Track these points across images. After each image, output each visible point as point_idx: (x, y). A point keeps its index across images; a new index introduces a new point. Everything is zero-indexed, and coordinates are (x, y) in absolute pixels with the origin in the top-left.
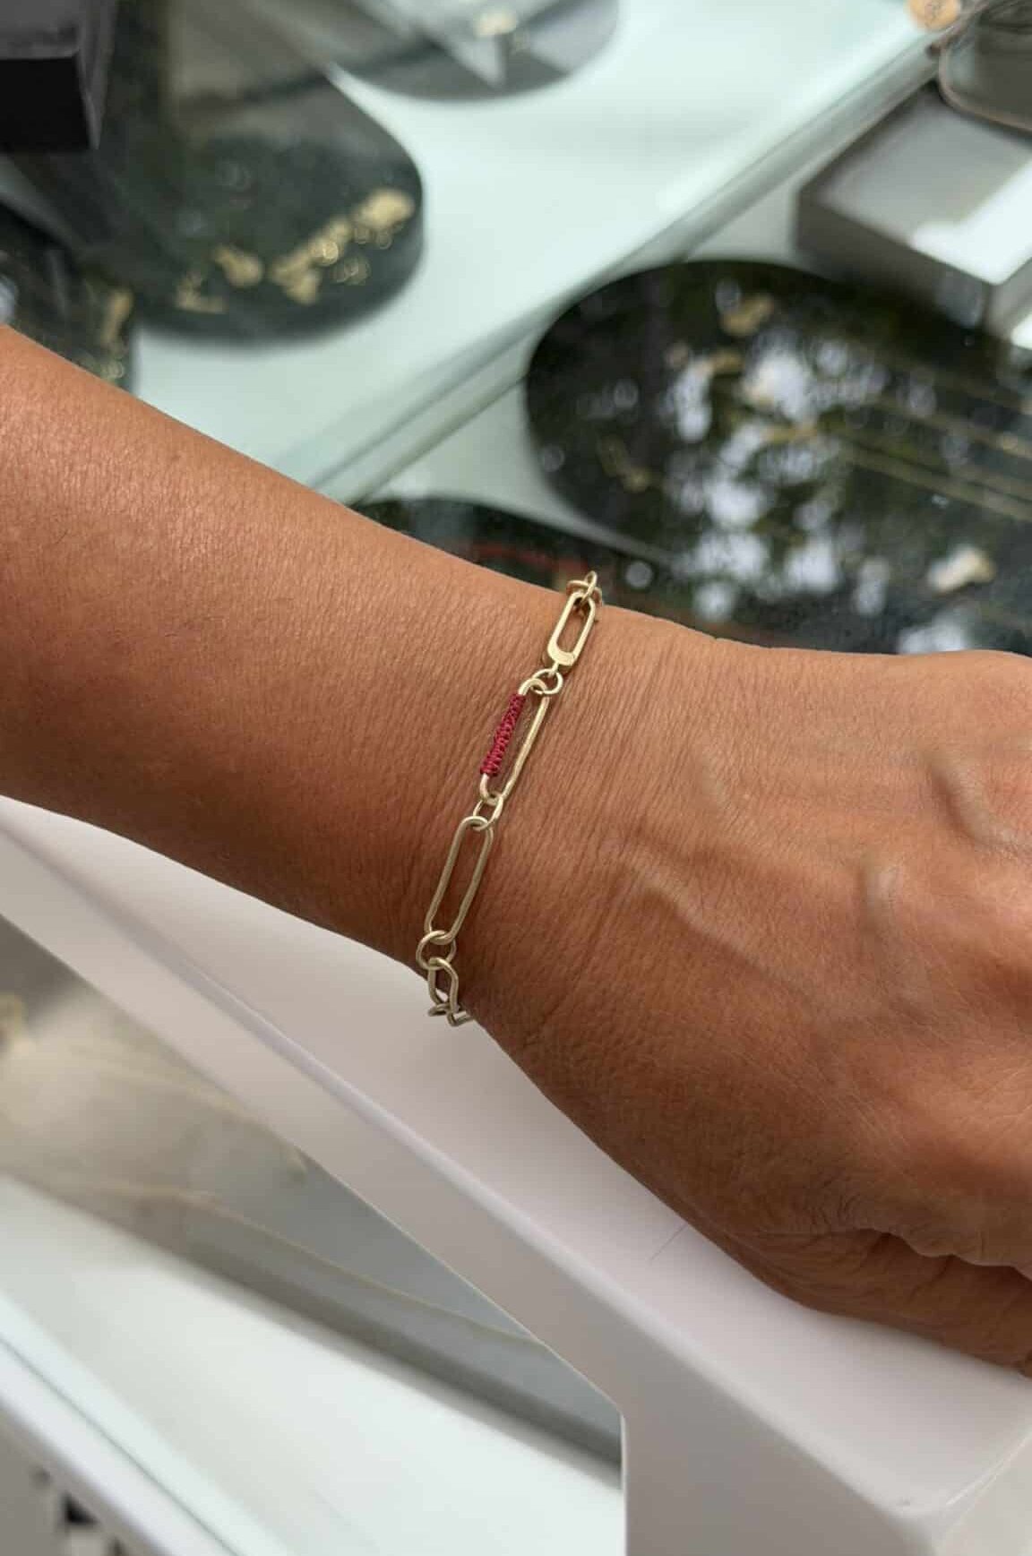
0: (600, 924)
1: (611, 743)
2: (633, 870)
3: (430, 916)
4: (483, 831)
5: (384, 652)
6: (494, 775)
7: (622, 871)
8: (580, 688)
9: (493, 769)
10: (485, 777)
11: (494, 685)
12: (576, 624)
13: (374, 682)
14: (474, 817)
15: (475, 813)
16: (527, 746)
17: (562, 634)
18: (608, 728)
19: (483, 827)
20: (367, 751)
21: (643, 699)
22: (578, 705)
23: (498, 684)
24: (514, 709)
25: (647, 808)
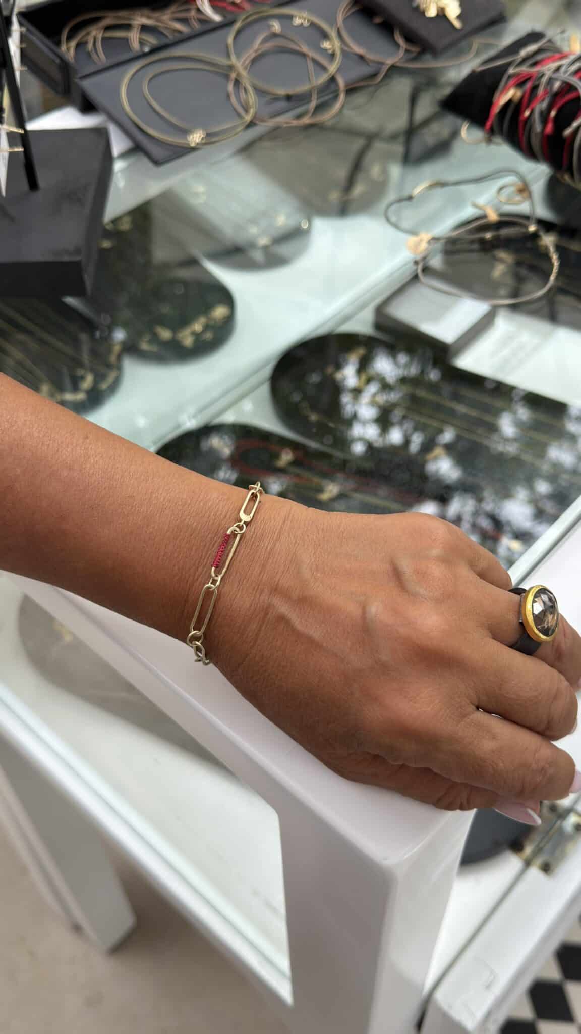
0: (261, 626)
1: (265, 553)
2: (274, 605)
3: (192, 625)
4: (213, 591)
5: (173, 517)
6: (217, 567)
7: (270, 606)
8: (253, 530)
9: (217, 565)
10: (213, 569)
11: (218, 530)
12: (251, 504)
13: (168, 531)
14: (209, 585)
15: (210, 583)
16: (231, 555)
17: (246, 507)
18: (264, 546)
19: (213, 588)
20: (165, 558)
21: (278, 535)
22: (252, 537)
23: (219, 530)
24: (226, 540)
25: (279, 580)
